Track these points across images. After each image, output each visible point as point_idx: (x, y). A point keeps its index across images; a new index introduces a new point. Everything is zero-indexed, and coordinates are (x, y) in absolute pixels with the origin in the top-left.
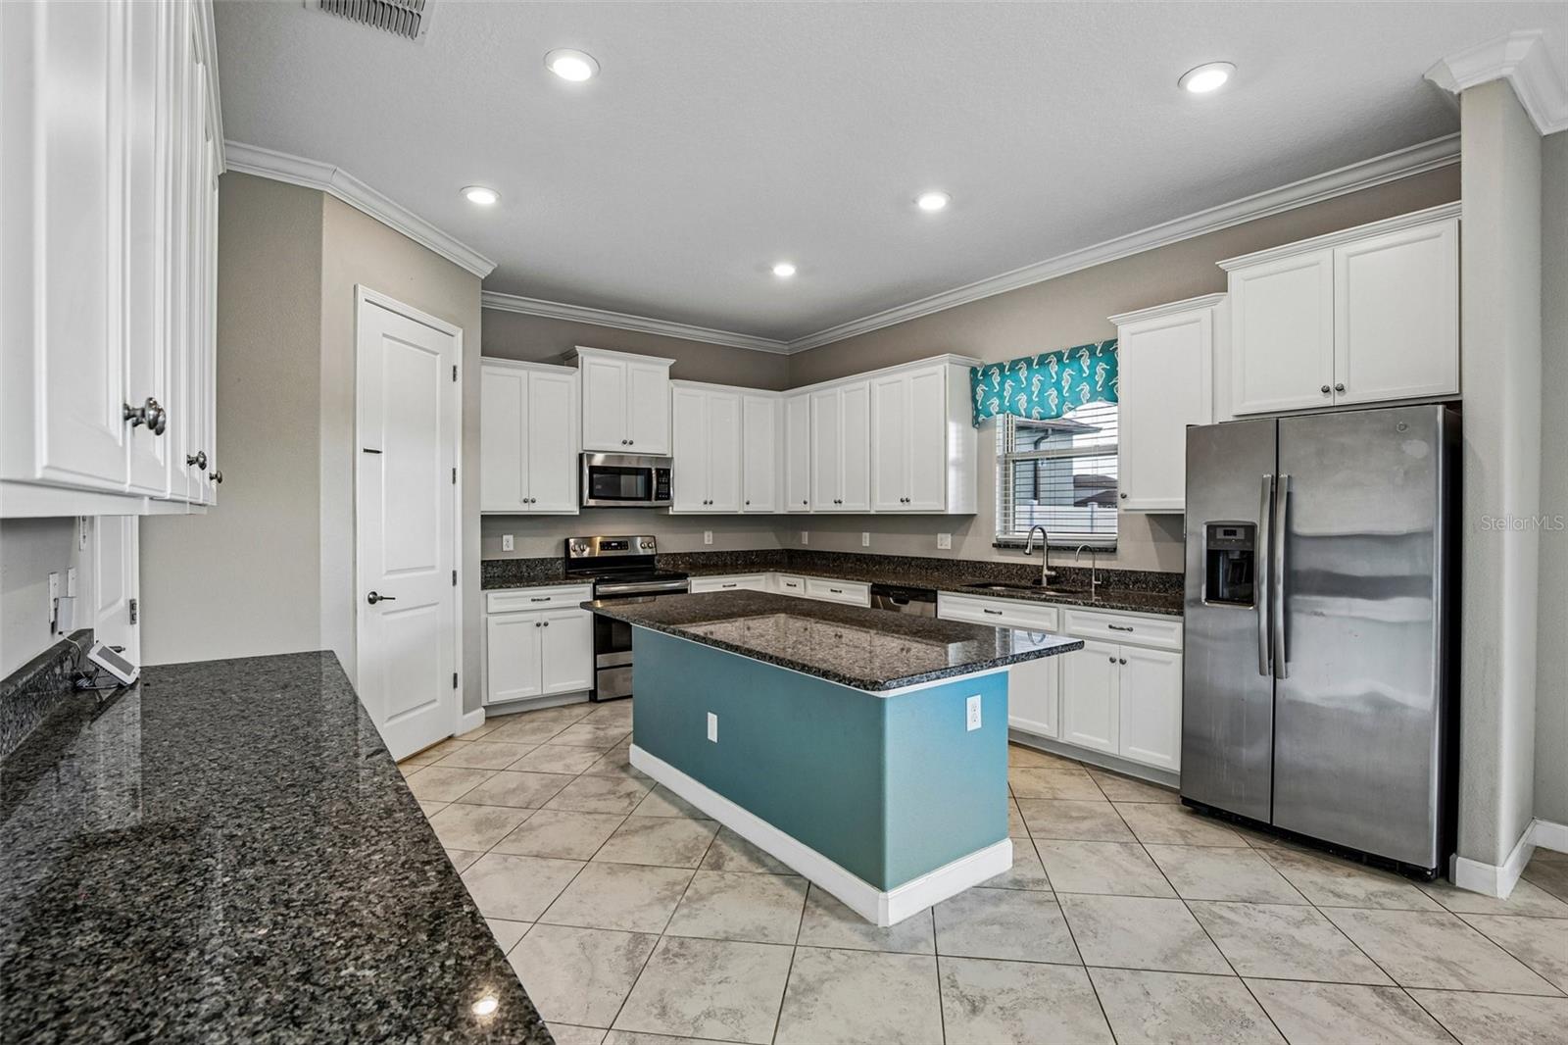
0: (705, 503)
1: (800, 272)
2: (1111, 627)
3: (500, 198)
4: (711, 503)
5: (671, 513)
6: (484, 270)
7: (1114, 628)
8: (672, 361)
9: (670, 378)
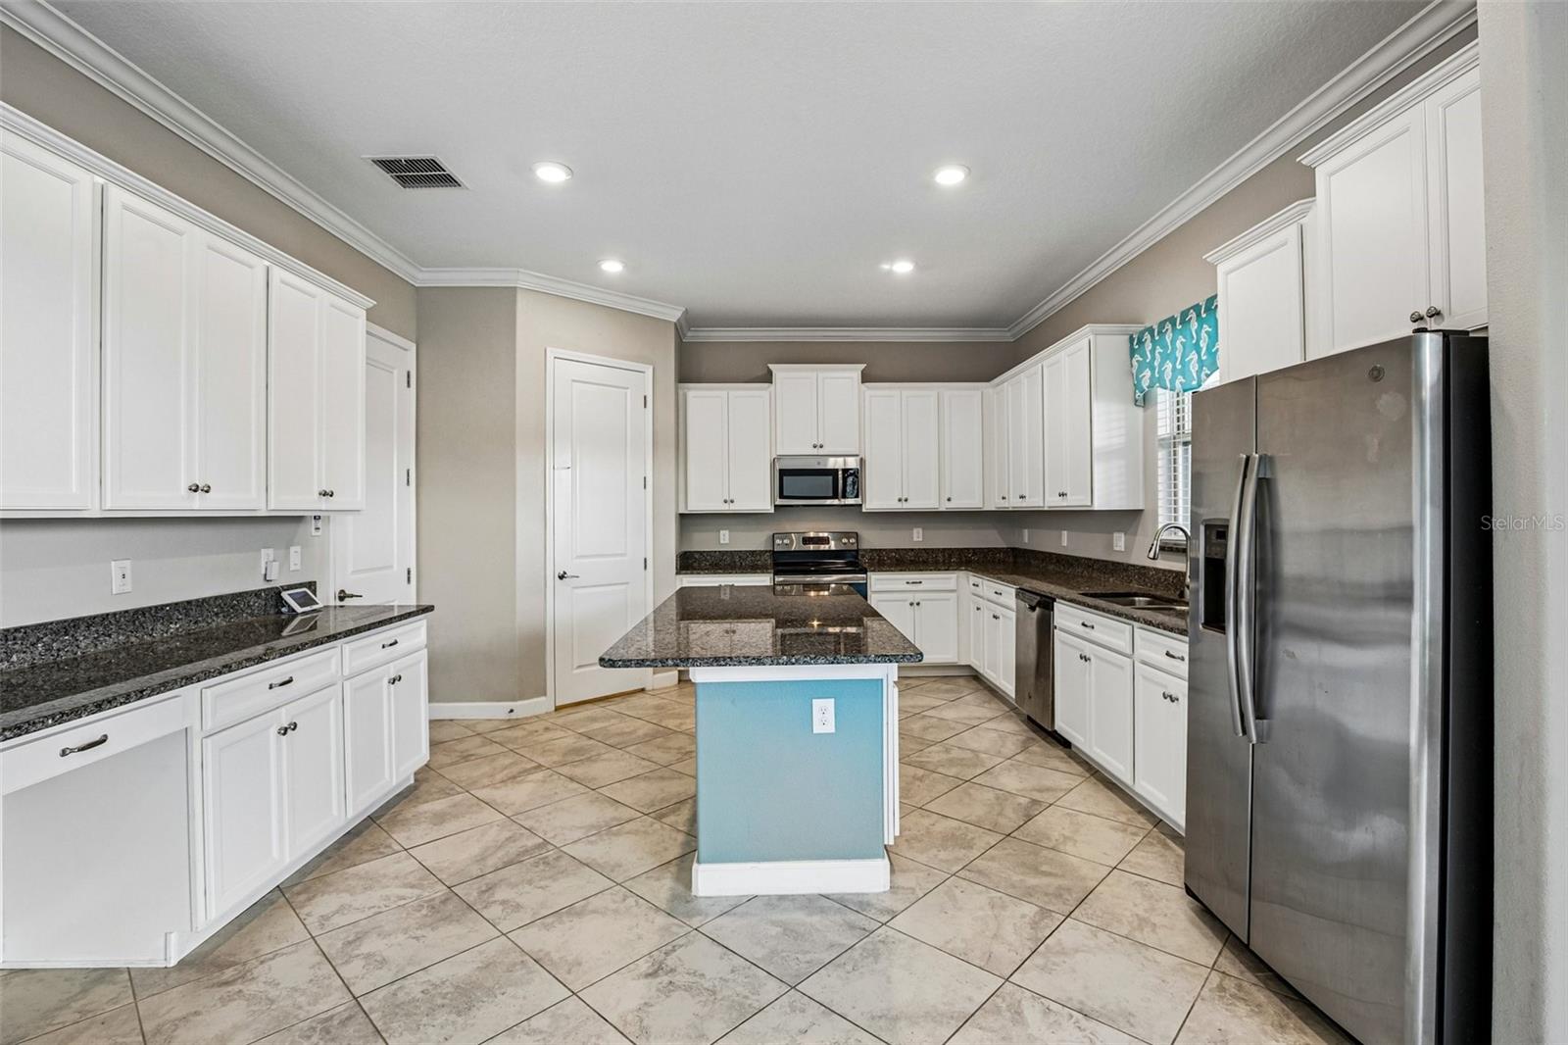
0: (900, 500)
1: (920, 267)
2: (1168, 654)
3: (626, 266)
4: (906, 500)
5: (864, 510)
6: (674, 315)
7: (1173, 657)
8: (863, 366)
9: (863, 382)
